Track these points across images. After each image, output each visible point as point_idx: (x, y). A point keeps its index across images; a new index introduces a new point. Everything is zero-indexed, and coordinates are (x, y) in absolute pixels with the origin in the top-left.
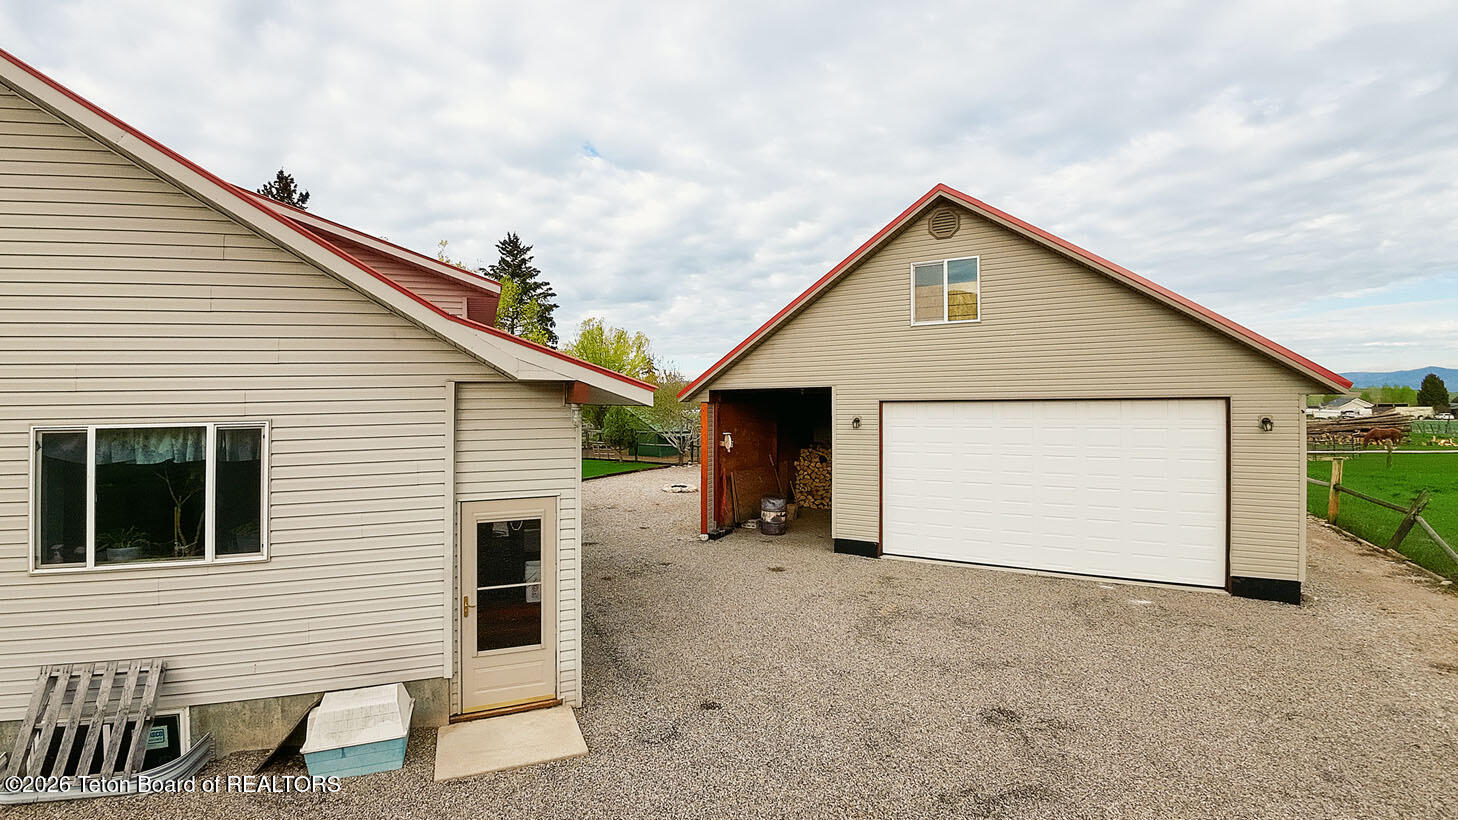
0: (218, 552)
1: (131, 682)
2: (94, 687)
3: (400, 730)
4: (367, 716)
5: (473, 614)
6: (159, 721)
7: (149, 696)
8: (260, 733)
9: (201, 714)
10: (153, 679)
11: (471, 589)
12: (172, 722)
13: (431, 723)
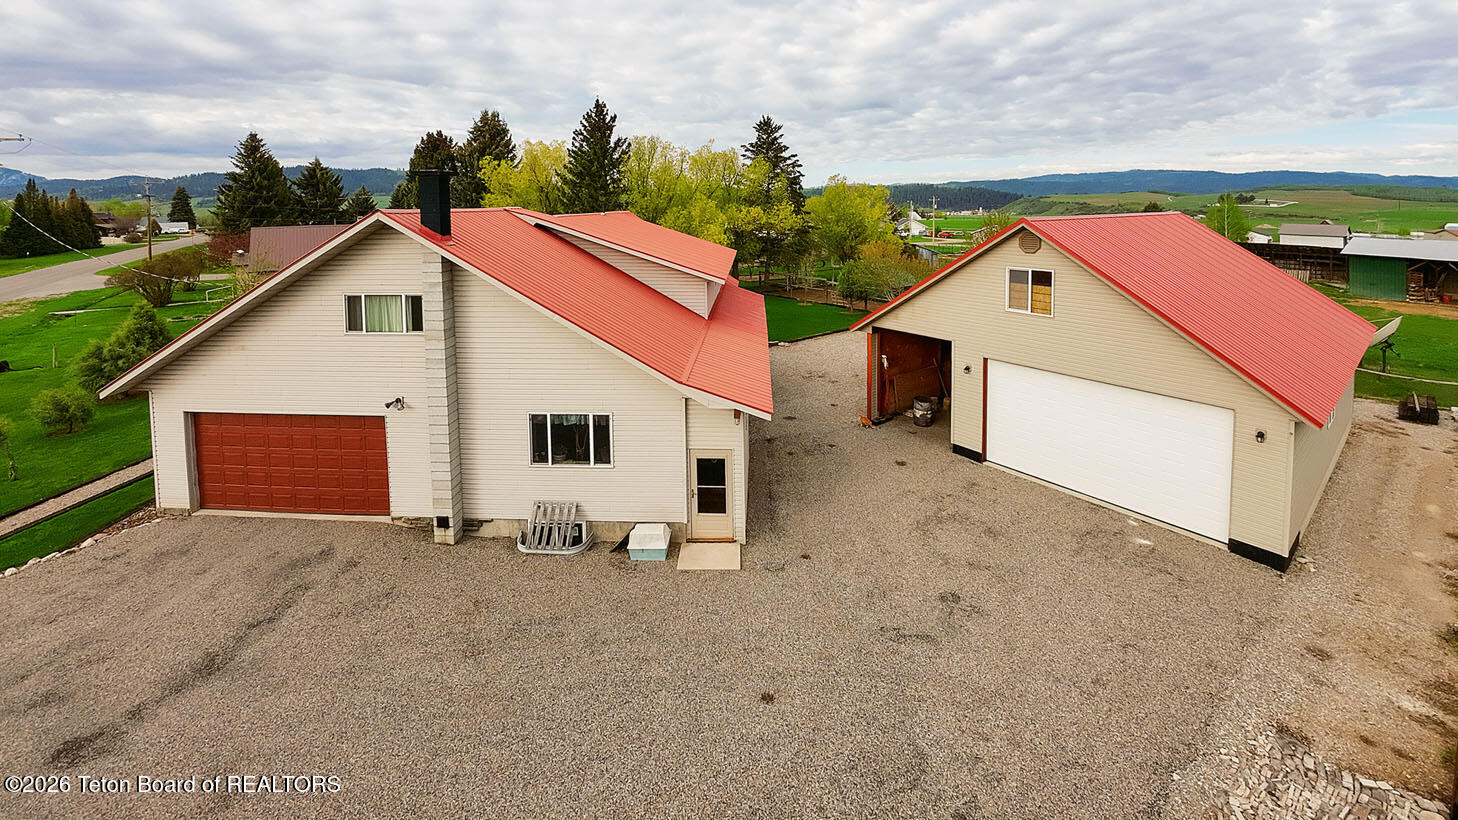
0: (595, 463)
1: (566, 511)
2: (553, 510)
3: (664, 546)
4: (652, 537)
5: (696, 497)
6: (577, 525)
7: (572, 517)
8: (611, 535)
9: (590, 524)
10: (574, 510)
11: (695, 487)
12: (580, 526)
13: (680, 541)
